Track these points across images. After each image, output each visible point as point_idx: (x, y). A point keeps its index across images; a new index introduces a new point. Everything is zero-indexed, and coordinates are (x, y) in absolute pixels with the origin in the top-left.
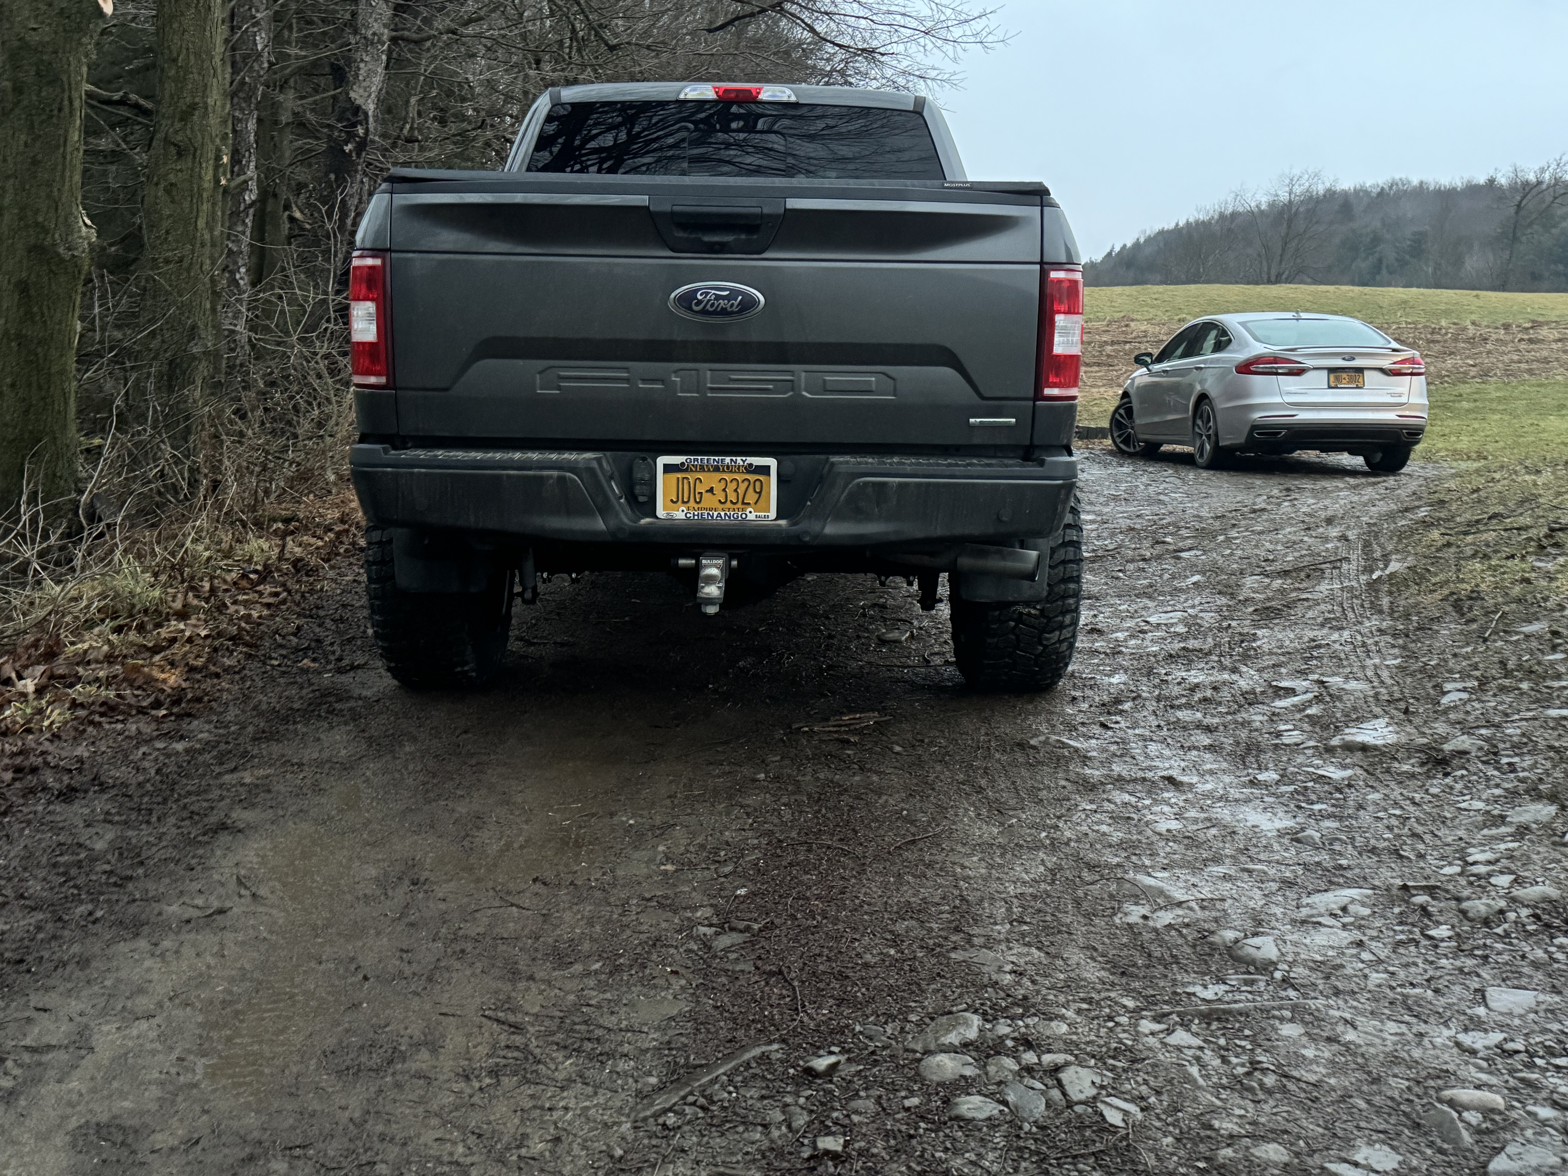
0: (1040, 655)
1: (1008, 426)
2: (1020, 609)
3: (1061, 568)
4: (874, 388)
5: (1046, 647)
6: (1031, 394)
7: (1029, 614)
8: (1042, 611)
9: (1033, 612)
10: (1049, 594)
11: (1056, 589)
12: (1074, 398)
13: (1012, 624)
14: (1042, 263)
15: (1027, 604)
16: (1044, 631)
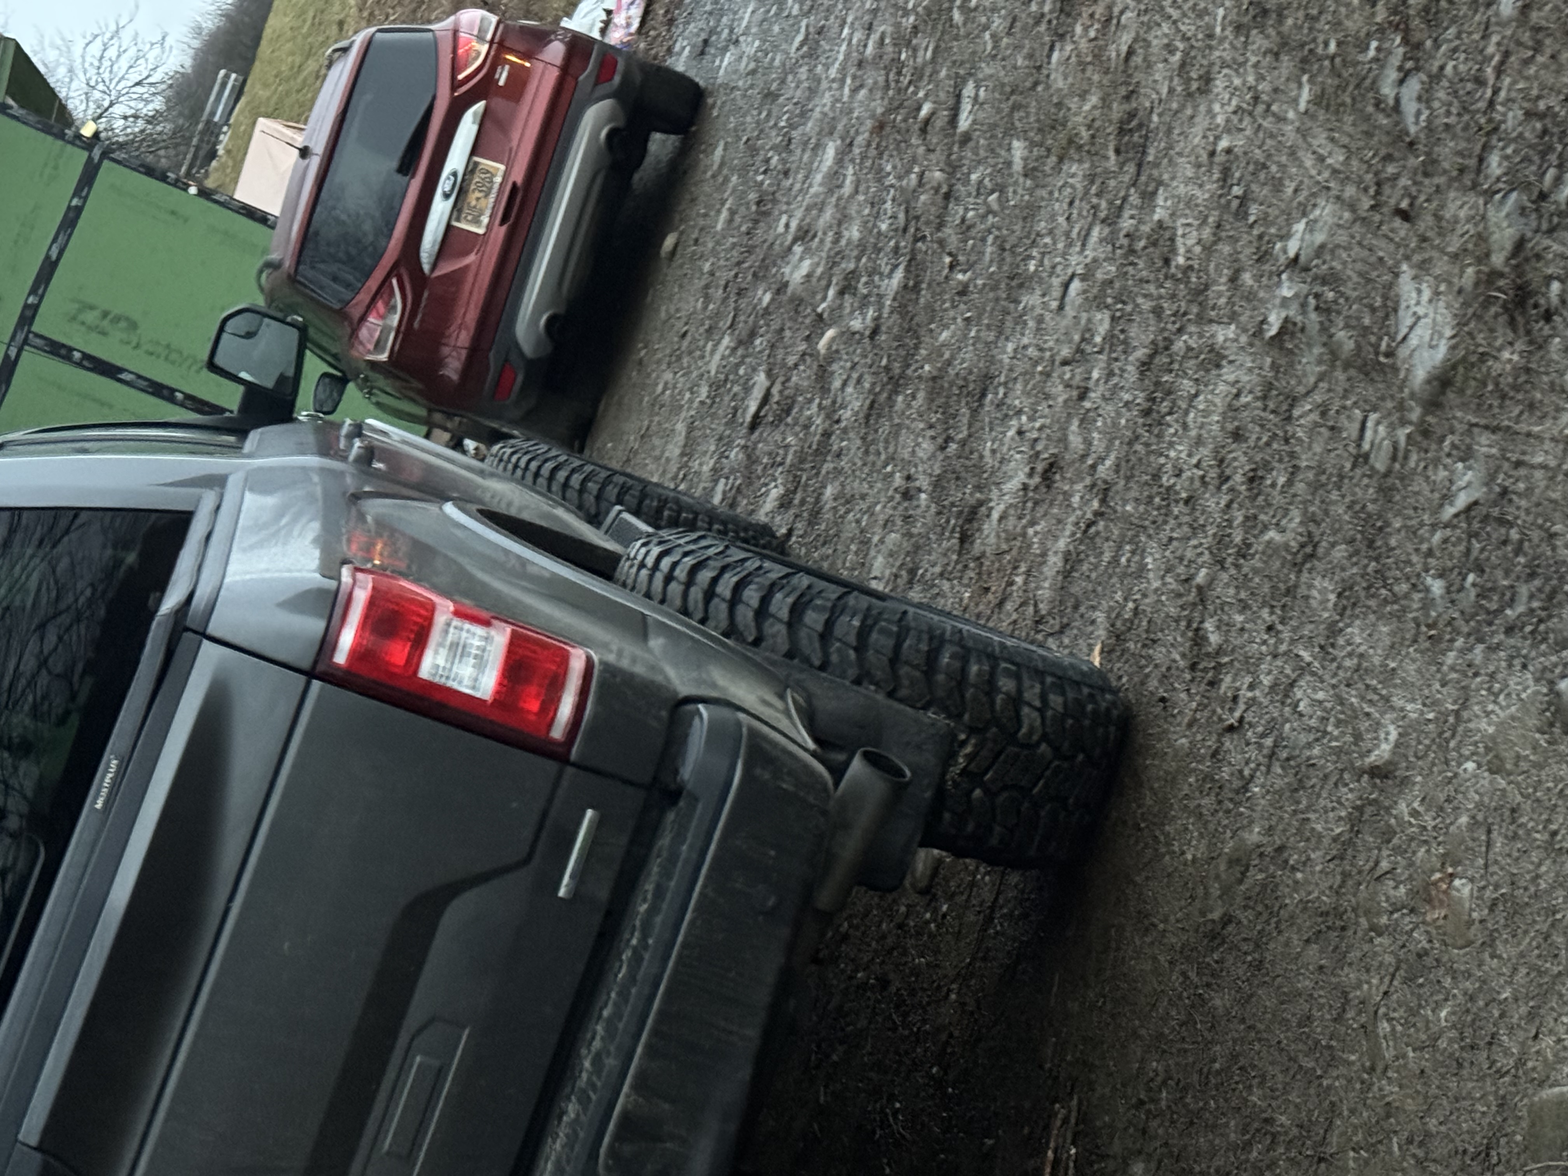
0: (1056, 749)
1: (598, 826)
2: (954, 771)
3: (904, 670)
4: (436, 1063)
5: (1044, 737)
6: (551, 766)
7: (971, 758)
8: (972, 730)
9: (968, 749)
10: (945, 709)
11: (940, 693)
12: (589, 664)
13: (978, 793)
14: (310, 674)
15: (950, 757)
16: (1012, 737)
